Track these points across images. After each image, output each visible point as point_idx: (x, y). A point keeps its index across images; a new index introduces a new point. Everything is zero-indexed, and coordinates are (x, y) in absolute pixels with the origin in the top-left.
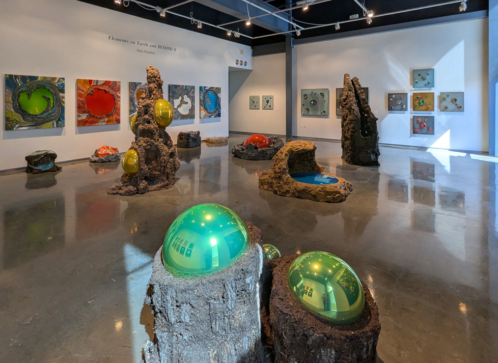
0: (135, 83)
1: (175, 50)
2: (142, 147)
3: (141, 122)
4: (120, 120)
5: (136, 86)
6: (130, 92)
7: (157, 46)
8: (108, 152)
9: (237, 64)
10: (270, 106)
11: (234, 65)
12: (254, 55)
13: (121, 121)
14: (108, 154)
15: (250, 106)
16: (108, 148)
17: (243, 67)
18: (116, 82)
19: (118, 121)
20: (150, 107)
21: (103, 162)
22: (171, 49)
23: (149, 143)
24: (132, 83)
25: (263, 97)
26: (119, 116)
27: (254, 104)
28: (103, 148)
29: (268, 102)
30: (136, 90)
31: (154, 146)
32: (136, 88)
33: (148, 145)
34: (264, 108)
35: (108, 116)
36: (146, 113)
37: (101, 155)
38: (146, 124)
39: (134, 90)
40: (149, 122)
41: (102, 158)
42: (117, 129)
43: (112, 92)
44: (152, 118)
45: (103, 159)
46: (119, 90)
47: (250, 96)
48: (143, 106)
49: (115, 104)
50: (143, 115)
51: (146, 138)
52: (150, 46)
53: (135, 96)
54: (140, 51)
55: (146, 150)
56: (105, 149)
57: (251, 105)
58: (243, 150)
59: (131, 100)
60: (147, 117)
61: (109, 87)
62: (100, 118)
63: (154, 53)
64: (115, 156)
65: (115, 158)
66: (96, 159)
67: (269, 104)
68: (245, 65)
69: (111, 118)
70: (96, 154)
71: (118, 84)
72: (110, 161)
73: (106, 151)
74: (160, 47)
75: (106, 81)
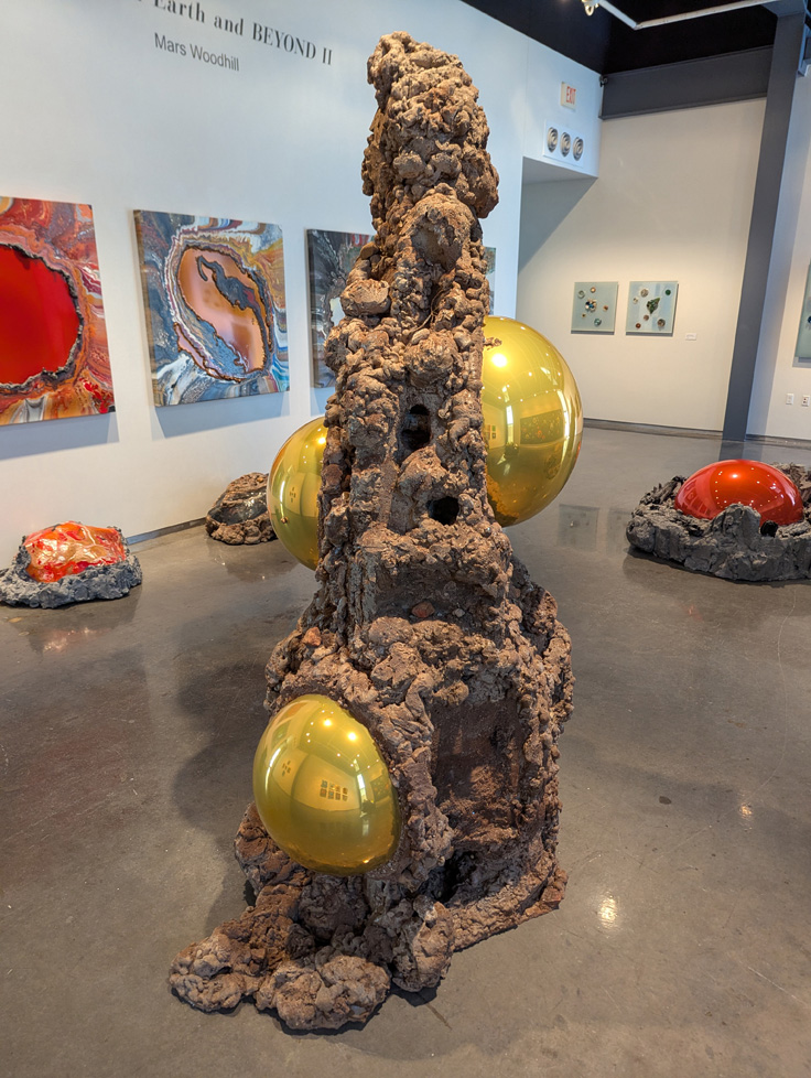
0: (162, 217)
1: (327, 56)
2: (413, 697)
3: (383, 501)
4: (110, 397)
5: (169, 231)
6: (144, 263)
7: (248, 29)
8: (84, 552)
9: (551, 148)
10: (661, 323)
11: (541, 154)
12: (610, 110)
13: (117, 403)
14: (85, 564)
15: (575, 322)
16: (74, 532)
17: (567, 163)
18: (71, 206)
19: (105, 403)
20: (454, 390)
21: (64, 605)
22: (308, 50)
23: (454, 663)
24: (146, 214)
25: (634, 286)
26: (107, 377)
27: (591, 312)
28: (50, 533)
29: (652, 306)
30: (172, 252)
31: (490, 679)
32: (169, 242)
33: (452, 675)
34: (635, 330)
35: (53, 382)
36: (416, 438)
37: (49, 568)
38: (429, 524)
39: (163, 254)
40: (446, 509)
41: (54, 585)
42: (101, 438)
43: (54, 260)
44: (473, 473)
45: (63, 590)
46: (89, 248)
47: (577, 284)
48: (391, 380)
49: (79, 320)
50: (391, 445)
51: (428, 627)
52: (218, 23)
53: (169, 281)
54: (172, 47)
55: (438, 709)
56: (61, 538)
57: (579, 317)
58: (696, 533)
59: (154, 301)
60: (435, 470)
61: (39, 235)
62: (15, 392)
63: (234, 65)
64: (115, 571)
65: (119, 582)
66: (27, 589)
67: (657, 315)
68: (577, 156)
69: (69, 389)
70: (26, 568)
71: (80, 218)
72: (97, 599)
73: (72, 551)
74: (260, 33)
75: (16, 201)
